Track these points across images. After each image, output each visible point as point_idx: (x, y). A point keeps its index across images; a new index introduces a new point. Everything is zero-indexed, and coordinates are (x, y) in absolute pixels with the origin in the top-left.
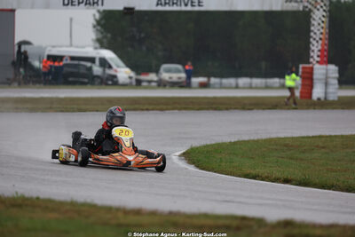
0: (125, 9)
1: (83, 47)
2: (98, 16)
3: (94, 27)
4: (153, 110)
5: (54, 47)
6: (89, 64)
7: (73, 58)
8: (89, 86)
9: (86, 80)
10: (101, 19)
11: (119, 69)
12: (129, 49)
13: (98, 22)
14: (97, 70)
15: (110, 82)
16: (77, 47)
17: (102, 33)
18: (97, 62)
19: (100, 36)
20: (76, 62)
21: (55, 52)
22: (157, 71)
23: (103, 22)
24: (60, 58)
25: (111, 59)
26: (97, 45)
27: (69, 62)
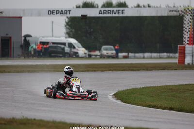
0: (82, 16)
1: (59, 37)
2: (67, 20)
3: (65, 26)
4: (98, 71)
5: (43, 37)
6: (62, 46)
7: (54, 43)
8: (62, 58)
9: (61, 55)
10: (69, 22)
11: (79, 49)
12: (85, 38)
13: (67, 24)
14: (67, 49)
15: (74, 56)
16: (56, 37)
17: (70, 29)
18: (67, 45)
19: (69, 31)
20: (56, 45)
21: (44, 40)
22: (100, 50)
23: (70, 23)
24: (47, 43)
25: (75, 43)
26: (67, 36)
27: (52, 45)
